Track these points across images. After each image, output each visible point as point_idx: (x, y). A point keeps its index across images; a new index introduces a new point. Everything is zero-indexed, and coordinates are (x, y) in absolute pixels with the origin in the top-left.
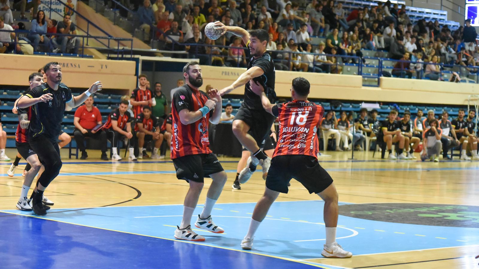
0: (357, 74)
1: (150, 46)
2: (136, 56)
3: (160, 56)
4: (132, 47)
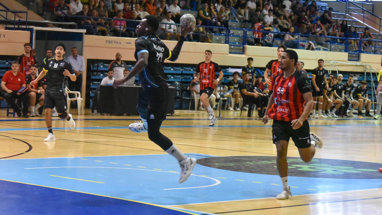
0: (225, 43)
1: (43, 18)
2: (31, 27)
3: (52, 27)
4: (27, 19)
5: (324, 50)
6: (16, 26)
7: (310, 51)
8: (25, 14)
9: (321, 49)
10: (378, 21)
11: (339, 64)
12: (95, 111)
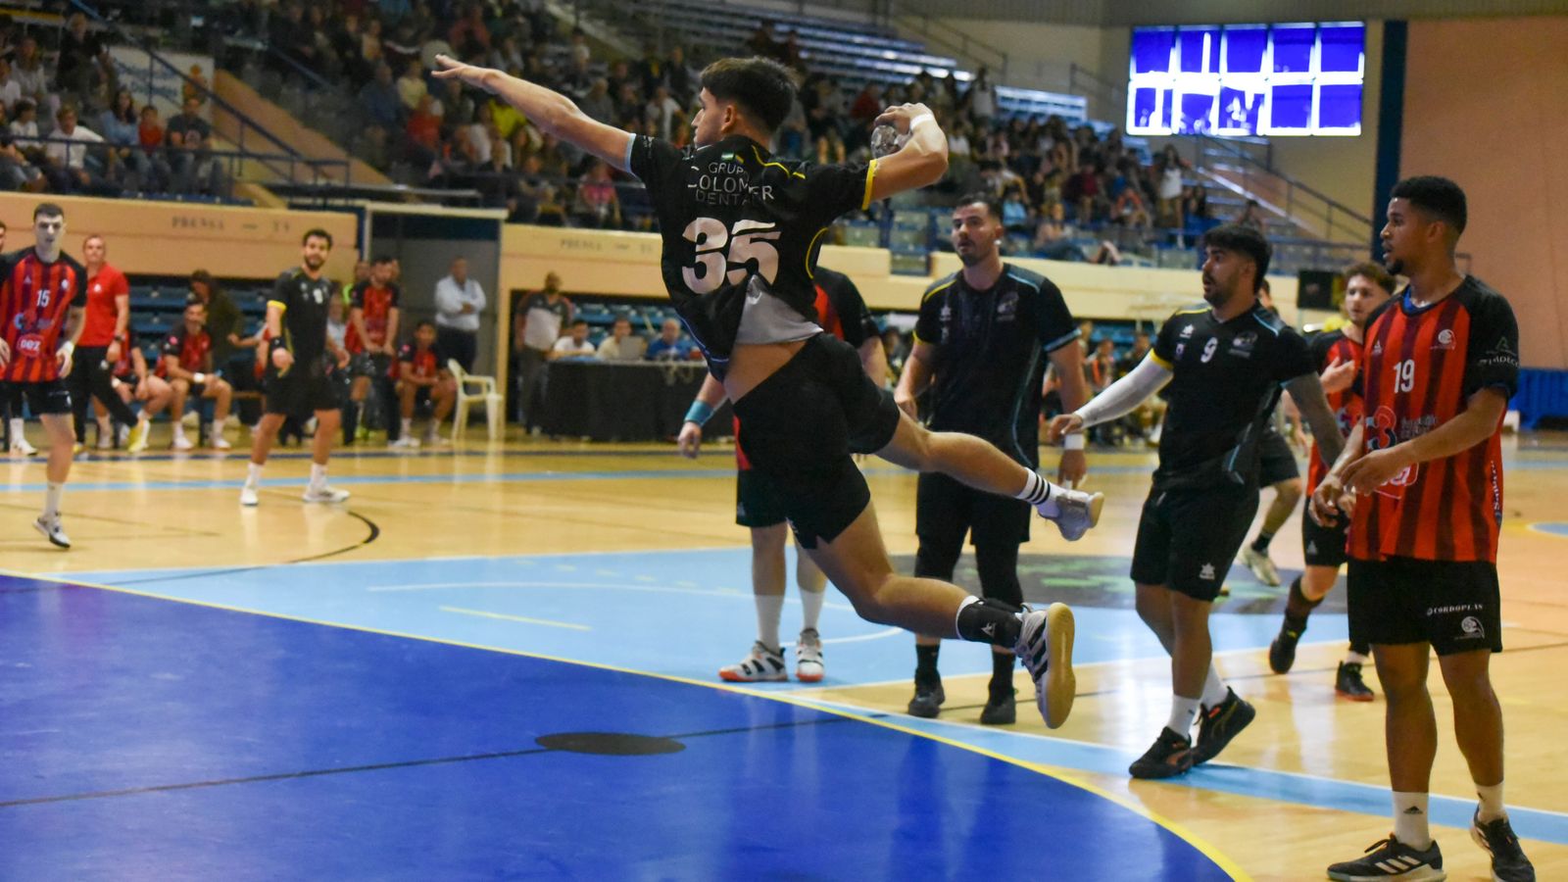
0: (878, 245)
1: (389, 178)
2: (359, 202)
3: (416, 203)
4: (347, 180)
5: (1142, 264)
6: (320, 201)
7: (1105, 269)
8: (343, 168)
9: (1135, 264)
10: (1283, 186)
12: (536, 431)
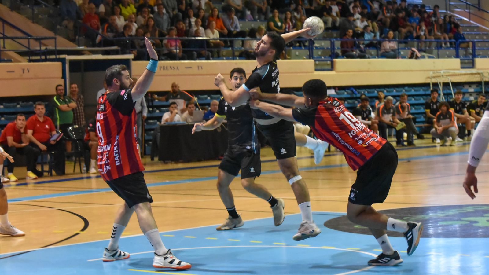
1: (75, 44)
2: (62, 56)
3: (89, 55)
4: (56, 46)
5: (430, 57)
6: (43, 57)
7: (413, 61)
8: (53, 41)
9: (426, 57)
11: (451, 74)
